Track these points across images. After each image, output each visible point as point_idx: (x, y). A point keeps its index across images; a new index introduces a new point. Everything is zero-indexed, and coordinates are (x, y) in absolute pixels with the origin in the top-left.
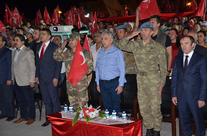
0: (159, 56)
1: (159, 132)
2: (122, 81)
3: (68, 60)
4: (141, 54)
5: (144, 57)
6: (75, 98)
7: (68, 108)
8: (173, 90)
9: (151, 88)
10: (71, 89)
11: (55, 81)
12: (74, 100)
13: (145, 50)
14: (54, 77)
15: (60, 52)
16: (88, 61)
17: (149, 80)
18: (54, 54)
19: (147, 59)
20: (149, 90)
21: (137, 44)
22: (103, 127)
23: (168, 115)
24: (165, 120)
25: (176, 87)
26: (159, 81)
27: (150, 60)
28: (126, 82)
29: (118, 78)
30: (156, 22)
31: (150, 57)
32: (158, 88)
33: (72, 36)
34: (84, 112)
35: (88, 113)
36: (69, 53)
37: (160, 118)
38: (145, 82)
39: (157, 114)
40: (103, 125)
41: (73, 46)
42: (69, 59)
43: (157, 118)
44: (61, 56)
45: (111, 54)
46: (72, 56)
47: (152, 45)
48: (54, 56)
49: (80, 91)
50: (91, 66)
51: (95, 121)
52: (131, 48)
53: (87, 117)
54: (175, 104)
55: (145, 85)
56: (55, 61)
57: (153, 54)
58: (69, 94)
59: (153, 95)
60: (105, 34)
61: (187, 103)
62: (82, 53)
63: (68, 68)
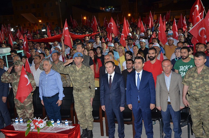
0: (89, 77)
1: (92, 130)
2: (61, 96)
3: (14, 82)
4: (76, 76)
5: (78, 78)
6: (23, 111)
7: (19, 120)
8: (102, 100)
9: (85, 100)
10: (19, 104)
11: (4, 99)
12: (22, 113)
13: (79, 73)
14: (3, 96)
15: (7, 76)
16: (31, 81)
17: (83, 94)
18: (2, 77)
19: (80, 80)
20: (84, 102)
21: (72, 69)
22: (52, 135)
23: (98, 118)
24: (95, 121)
25: (104, 98)
26: (90, 95)
27: (83, 80)
28: (64, 96)
29: (58, 94)
30: (81, 48)
31: (83, 78)
32: (90, 100)
33: (16, 62)
34: (34, 124)
35: (38, 124)
36: (14, 76)
37: (92, 120)
38: (80, 96)
39: (90, 118)
40: (52, 133)
41: (18, 71)
42: (16, 81)
43: (90, 121)
44: (8, 78)
45: (51, 77)
46: (18, 79)
47: (83, 69)
48: (1, 79)
49: (26, 105)
50: (34, 85)
51: (44, 130)
52: (67, 71)
53: (37, 128)
54: (104, 110)
55: (80, 98)
56: (3, 83)
57: (85, 76)
58: (17, 108)
59: (87, 105)
60: (45, 61)
61: (112, 109)
62: (26, 76)
63: (15, 88)
